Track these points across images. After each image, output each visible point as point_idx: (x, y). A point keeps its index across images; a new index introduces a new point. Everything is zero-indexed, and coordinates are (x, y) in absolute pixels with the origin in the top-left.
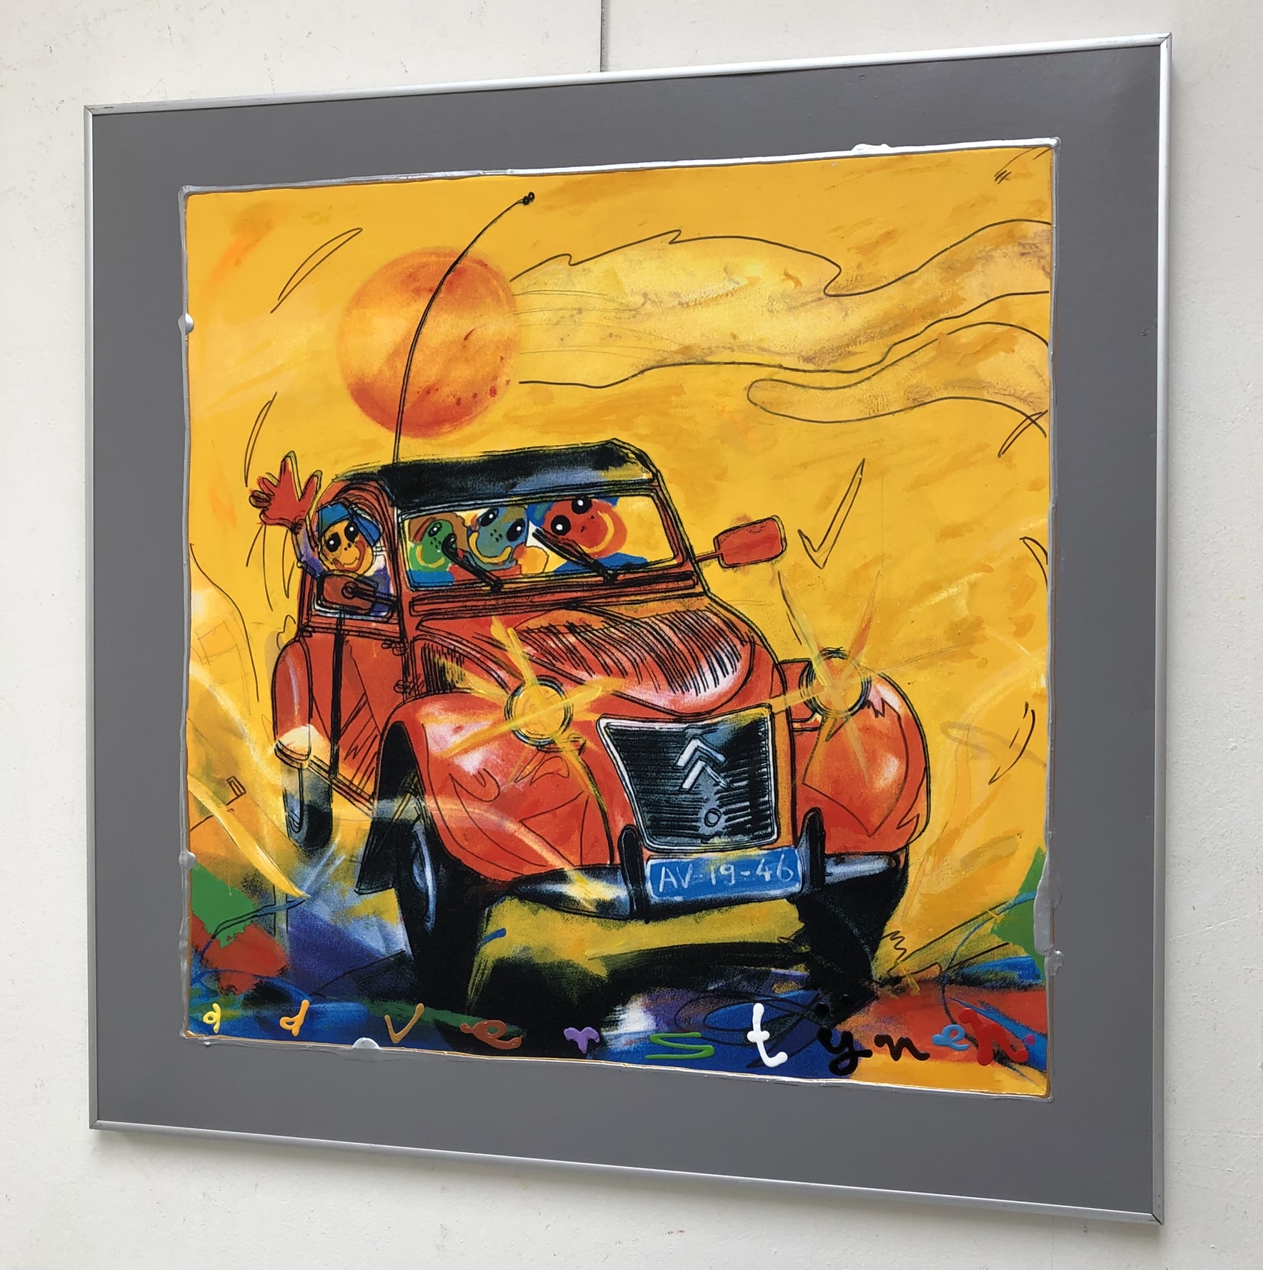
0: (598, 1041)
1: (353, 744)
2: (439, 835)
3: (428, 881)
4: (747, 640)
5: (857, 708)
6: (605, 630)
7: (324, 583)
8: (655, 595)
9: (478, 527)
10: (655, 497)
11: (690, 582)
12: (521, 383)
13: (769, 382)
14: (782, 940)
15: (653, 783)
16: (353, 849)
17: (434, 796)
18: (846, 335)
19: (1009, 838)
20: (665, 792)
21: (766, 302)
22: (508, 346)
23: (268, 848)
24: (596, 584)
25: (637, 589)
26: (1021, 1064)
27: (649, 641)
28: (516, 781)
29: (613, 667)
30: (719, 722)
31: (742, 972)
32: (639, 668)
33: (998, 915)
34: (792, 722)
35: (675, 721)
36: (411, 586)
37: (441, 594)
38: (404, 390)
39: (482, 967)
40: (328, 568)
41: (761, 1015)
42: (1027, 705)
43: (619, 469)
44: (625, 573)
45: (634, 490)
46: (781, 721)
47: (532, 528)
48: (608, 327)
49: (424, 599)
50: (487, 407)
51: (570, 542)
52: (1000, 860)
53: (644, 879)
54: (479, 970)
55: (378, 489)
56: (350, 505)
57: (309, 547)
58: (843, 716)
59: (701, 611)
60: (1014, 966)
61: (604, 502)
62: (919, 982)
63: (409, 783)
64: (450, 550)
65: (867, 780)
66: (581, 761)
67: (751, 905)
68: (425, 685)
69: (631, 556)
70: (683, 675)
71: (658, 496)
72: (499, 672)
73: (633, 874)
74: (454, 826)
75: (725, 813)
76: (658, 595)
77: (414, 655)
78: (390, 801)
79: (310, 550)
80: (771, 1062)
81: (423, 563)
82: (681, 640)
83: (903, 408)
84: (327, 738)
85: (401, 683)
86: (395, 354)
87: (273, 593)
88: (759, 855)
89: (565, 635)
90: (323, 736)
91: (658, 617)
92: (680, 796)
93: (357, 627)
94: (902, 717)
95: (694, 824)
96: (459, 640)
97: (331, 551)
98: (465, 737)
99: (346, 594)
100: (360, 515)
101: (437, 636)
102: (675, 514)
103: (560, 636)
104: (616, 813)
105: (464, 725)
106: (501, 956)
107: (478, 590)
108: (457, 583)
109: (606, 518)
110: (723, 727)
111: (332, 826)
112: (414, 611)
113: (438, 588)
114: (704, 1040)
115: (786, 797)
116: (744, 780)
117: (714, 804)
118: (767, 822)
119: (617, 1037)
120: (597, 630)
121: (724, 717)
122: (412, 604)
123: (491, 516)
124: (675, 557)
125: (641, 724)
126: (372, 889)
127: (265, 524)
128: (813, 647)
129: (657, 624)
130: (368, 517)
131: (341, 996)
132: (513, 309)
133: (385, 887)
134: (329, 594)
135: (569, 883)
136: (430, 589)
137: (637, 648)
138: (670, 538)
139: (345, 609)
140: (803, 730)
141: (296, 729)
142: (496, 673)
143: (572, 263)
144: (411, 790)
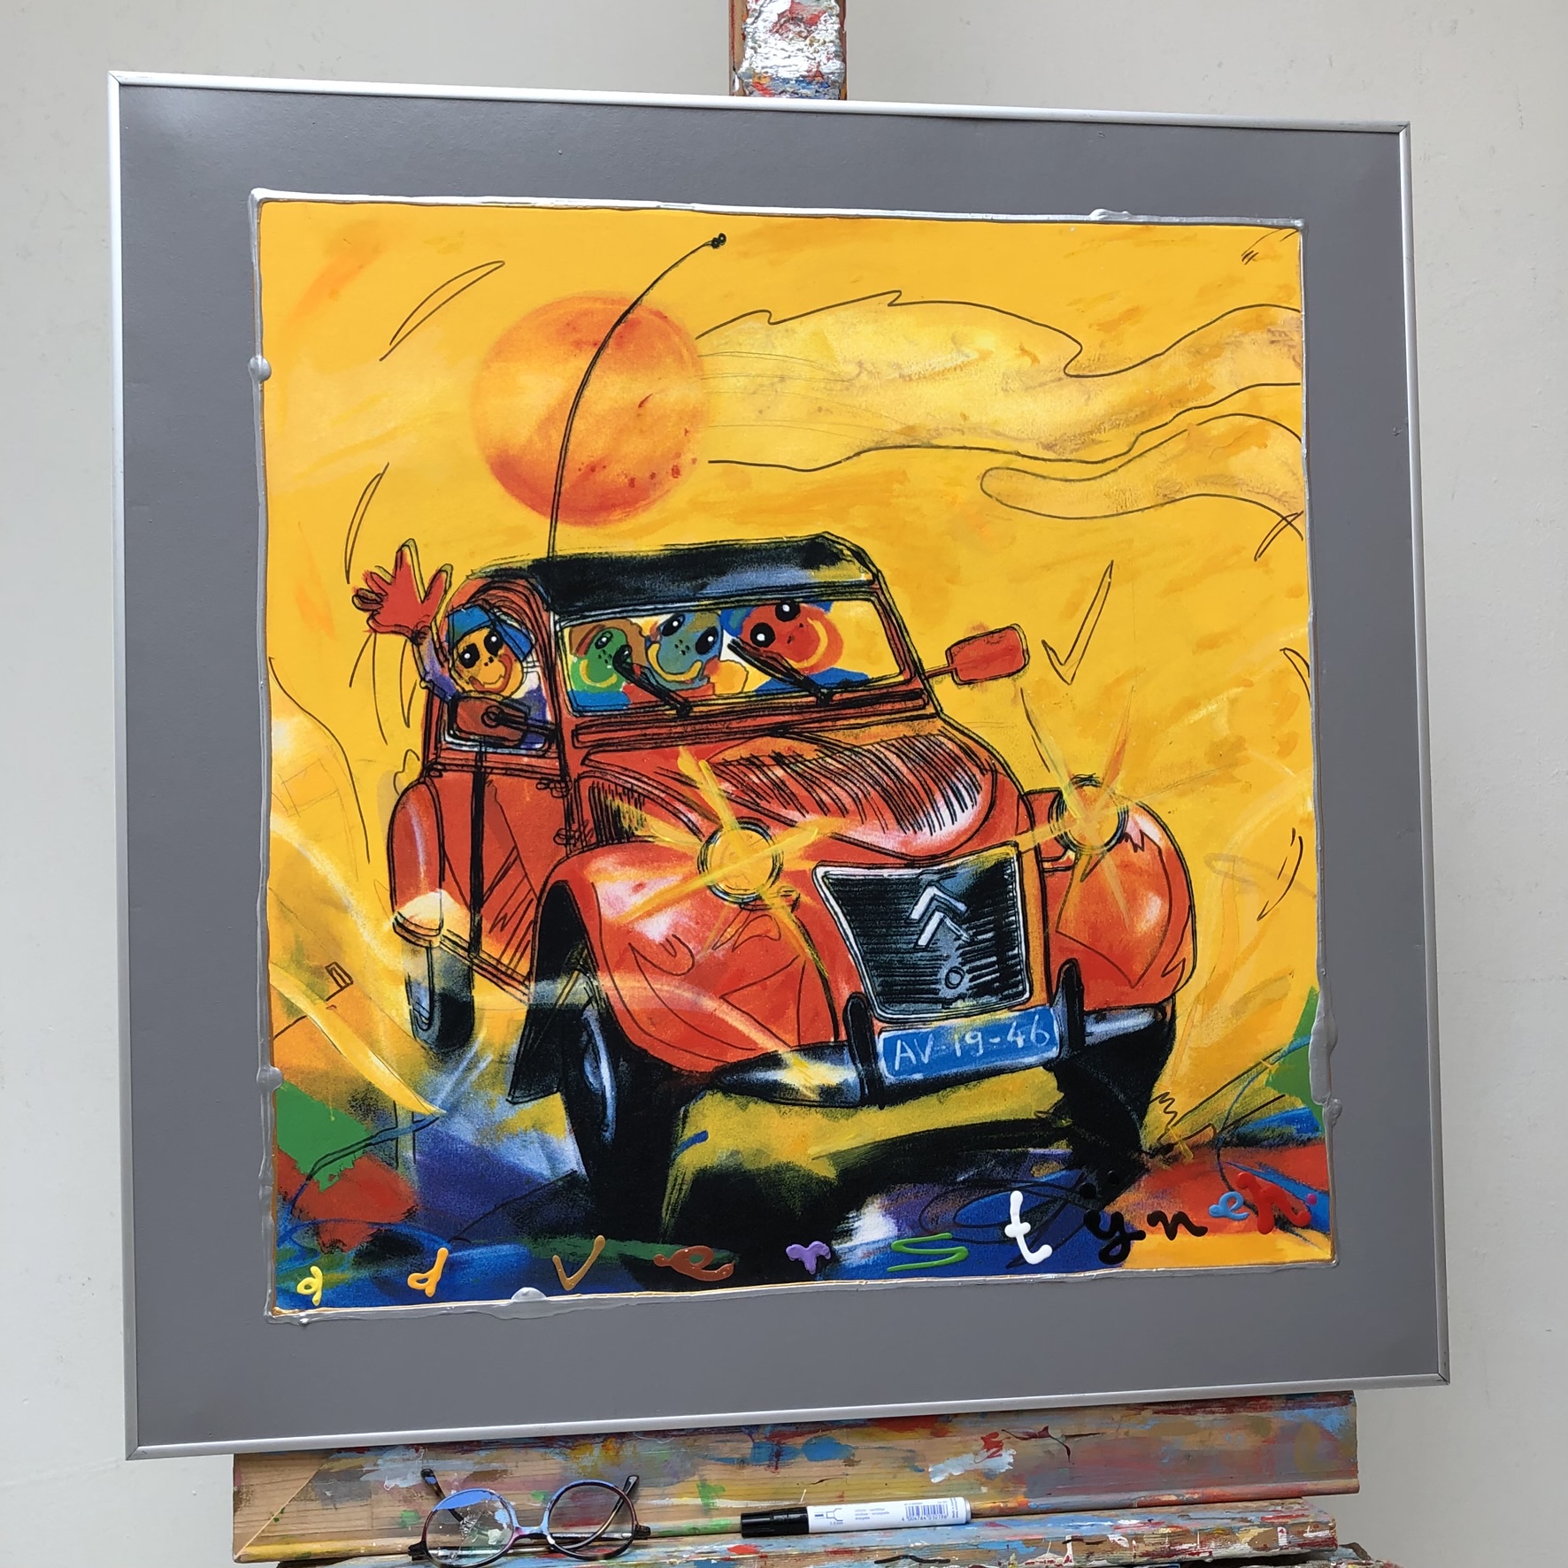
0: (828, 1257)
1: (500, 913)
2: (618, 1021)
3: (604, 1080)
4: (988, 768)
5: (1114, 842)
6: (820, 761)
7: (457, 707)
8: (879, 718)
9: (659, 637)
10: (876, 602)
11: (920, 702)
12: (710, 462)
13: (1006, 471)
14: (1040, 1115)
15: (882, 941)
16: (504, 1046)
17: (610, 972)
18: (1089, 421)
19: (1281, 978)
20: (897, 951)
21: (1000, 379)
22: (694, 418)
23: (386, 1053)
24: (808, 706)
25: (857, 710)
26: (1303, 1228)
27: (873, 772)
28: (715, 948)
29: (830, 804)
30: (958, 865)
31: (995, 1156)
32: (861, 804)
33: (1272, 1064)
34: (1042, 861)
35: (906, 866)
36: (574, 711)
37: (613, 720)
38: (562, 465)
39: (679, 1181)
40: (463, 689)
41: (1020, 1203)
42: (1294, 832)
43: (832, 568)
44: (842, 692)
45: (850, 593)
46: (1029, 860)
47: (727, 638)
48: (817, 399)
49: (591, 726)
50: (668, 491)
51: (774, 656)
52: (1273, 1004)
53: (876, 1056)
54: (675, 1185)
55: (529, 589)
56: (492, 608)
57: (436, 662)
58: (1099, 851)
59: (934, 736)
60: (1291, 1120)
61: (815, 607)
62: (1192, 1148)
63: (576, 958)
64: (624, 665)
65: (1127, 922)
66: (794, 919)
67: (1003, 1077)
68: (595, 835)
69: (849, 672)
70: (914, 811)
71: (880, 601)
72: (689, 815)
73: (863, 1051)
74: (636, 1008)
75: (969, 972)
76: (883, 717)
77: (580, 796)
78: (551, 982)
79: (437, 666)
80: (1033, 1258)
81: (589, 682)
82: (911, 770)
83: (1153, 504)
84: (464, 906)
85: (564, 832)
86: (549, 420)
87: (387, 720)
88: (1009, 1018)
89: (771, 767)
90: (459, 903)
91: (882, 744)
92: (916, 954)
93: (502, 763)
94: (1163, 850)
95: (934, 986)
96: (637, 776)
97: (466, 667)
98: (648, 897)
99: (488, 722)
100: (505, 622)
101: (609, 772)
102: (900, 621)
103: (765, 769)
104: (839, 980)
105: (646, 881)
106: (703, 1166)
107: (660, 715)
108: (634, 706)
109: (819, 627)
110: (963, 871)
111: (474, 1019)
112: (578, 741)
113: (609, 713)
114: (956, 1241)
115: (1038, 948)
116: (990, 932)
117: (956, 961)
118: (1017, 979)
119: (851, 1250)
120: (809, 761)
121: (964, 859)
122: (575, 734)
123: (675, 624)
124: (901, 673)
125: (866, 872)
126: (530, 1095)
127: (375, 631)
128: (1062, 774)
129: (882, 753)
130: (515, 624)
131: (492, 1238)
132: (700, 373)
133: (547, 1092)
134: (465, 722)
135: (785, 1068)
136: (599, 714)
137: (858, 781)
138: (895, 650)
139: (485, 741)
140: (1056, 870)
141: (422, 897)
142: (686, 817)
143: (772, 321)
144: (579, 967)
